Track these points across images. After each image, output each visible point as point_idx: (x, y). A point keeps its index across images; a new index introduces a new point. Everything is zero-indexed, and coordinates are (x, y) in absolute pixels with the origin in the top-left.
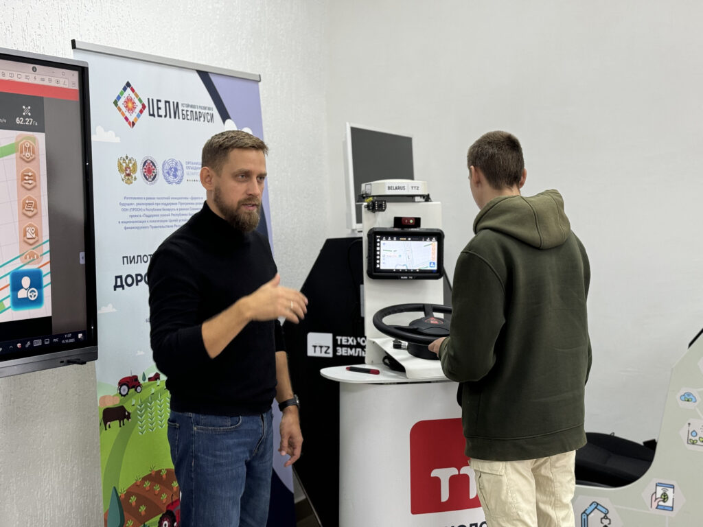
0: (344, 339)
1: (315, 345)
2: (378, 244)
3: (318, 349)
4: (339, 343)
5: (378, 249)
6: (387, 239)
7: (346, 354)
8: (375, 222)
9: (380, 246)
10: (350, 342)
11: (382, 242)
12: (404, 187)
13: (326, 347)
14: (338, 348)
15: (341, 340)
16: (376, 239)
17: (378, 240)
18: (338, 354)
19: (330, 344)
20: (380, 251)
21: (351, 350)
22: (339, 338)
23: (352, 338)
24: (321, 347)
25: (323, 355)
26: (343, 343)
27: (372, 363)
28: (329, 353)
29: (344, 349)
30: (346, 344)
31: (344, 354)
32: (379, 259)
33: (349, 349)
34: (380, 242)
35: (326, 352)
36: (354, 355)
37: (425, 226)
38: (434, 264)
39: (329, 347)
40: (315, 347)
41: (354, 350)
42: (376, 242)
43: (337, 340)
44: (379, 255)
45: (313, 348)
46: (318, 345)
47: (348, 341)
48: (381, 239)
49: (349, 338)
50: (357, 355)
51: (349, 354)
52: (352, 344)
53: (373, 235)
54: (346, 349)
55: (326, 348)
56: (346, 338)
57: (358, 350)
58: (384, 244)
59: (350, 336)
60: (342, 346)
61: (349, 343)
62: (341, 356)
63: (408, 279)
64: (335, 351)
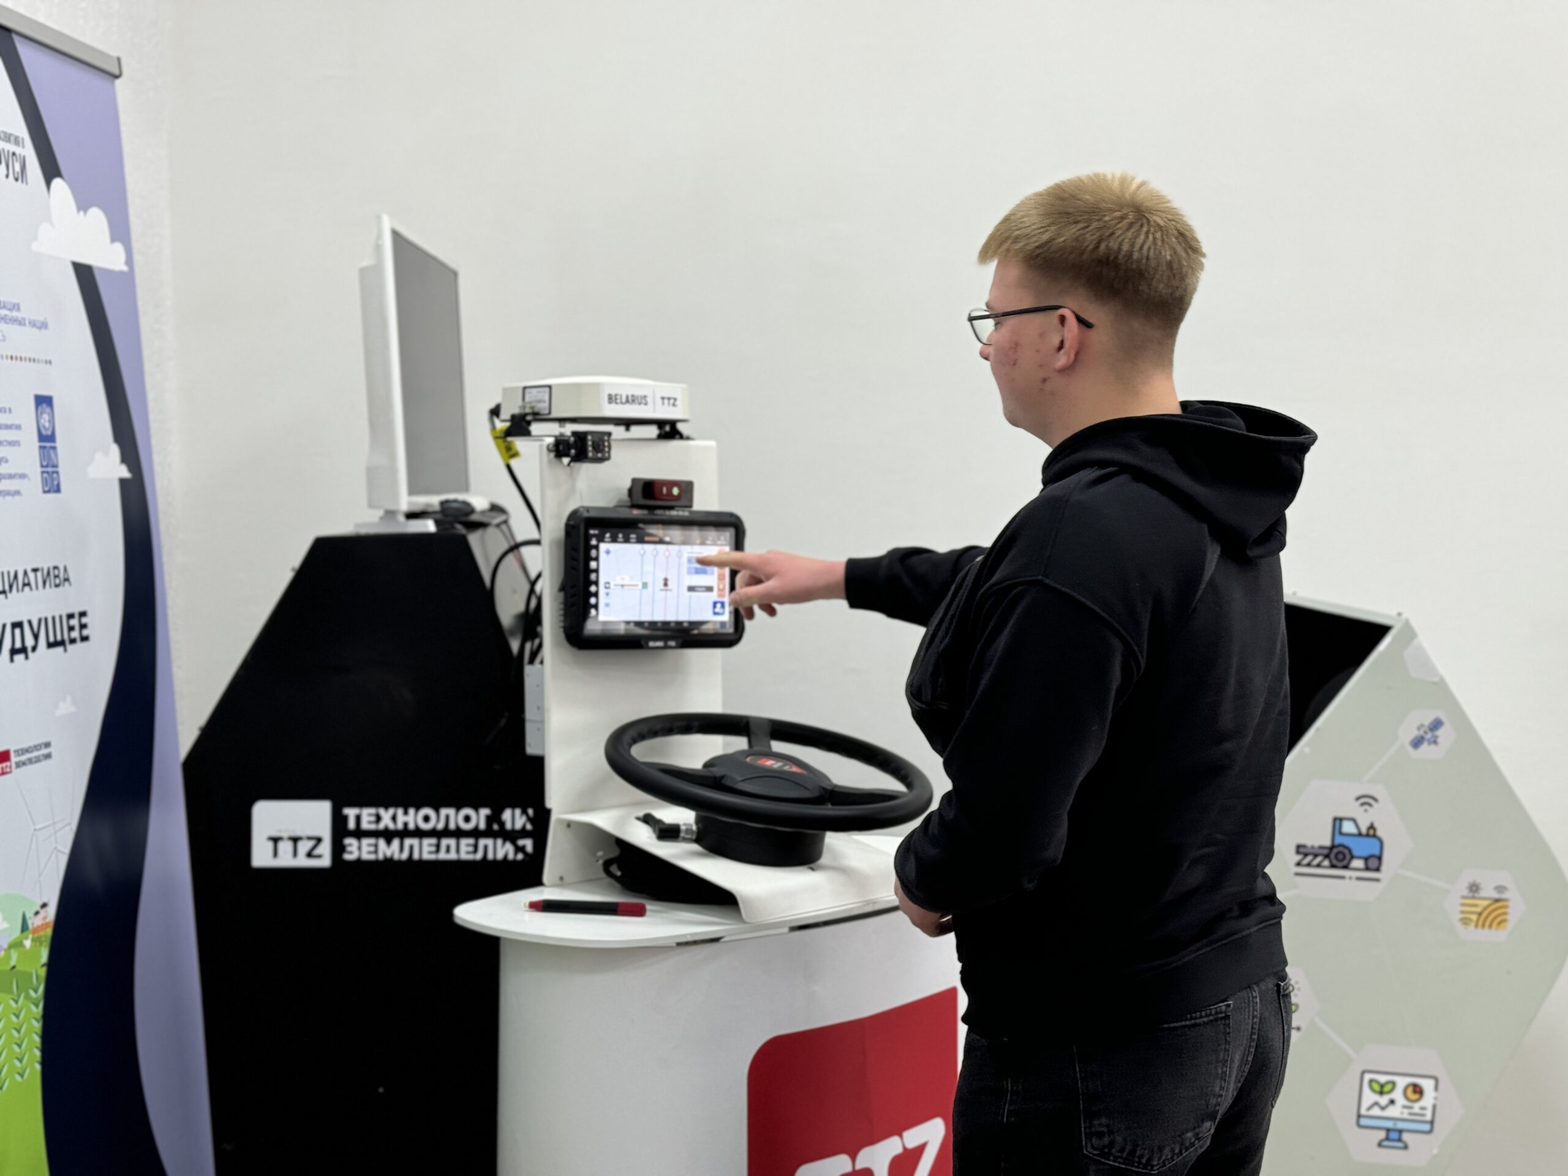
0: (367, 815)
1: (275, 834)
2: (593, 553)
3: (285, 847)
4: (352, 825)
5: (593, 565)
6: (614, 540)
7: (372, 857)
8: (572, 489)
9: (597, 559)
10: (386, 821)
11: (603, 547)
12: (645, 397)
13: (310, 838)
14: (348, 841)
15: (358, 819)
16: (588, 538)
17: (594, 542)
18: (347, 857)
19: (326, 833)
20: (596, 571)
21: (389, 842)
22: (351, 812)
23: (391, 811)
24: (295, 840)
25: (302, 862)
26: (365, 825)
27: (562, 882)
28: (319, 856)
29: (366, 842)
30: (373, 827)
31: (366, 856)
32: (596, 595)
33: (382, 843)
34: (597, 547)
35: (310, 855)
36: (396, 857)
37: (704, 502)
38: (723, 604)
39: (319, 840)
40: (276, 840)
41: (396, 842)
42: (588, 548)
43: (345, 819)
44: (596, 583)
45: (270, 844)
46: (285, 835)
47: (378, 819)
48: (601, 539)
49: (382, 811)
50: (405, 856)
51: (381, 857)
52: (391, 826)
53: (582, 527)
54: (372, 841)
55: (311, 843)
56: (373, 811)
57: (408, 842)
58: (608, 552)
59: (387, 807)
60: (359, 834)
61: (381, 826)
62: (359, 862)
63: (666, 647)
64: (338, 848)
